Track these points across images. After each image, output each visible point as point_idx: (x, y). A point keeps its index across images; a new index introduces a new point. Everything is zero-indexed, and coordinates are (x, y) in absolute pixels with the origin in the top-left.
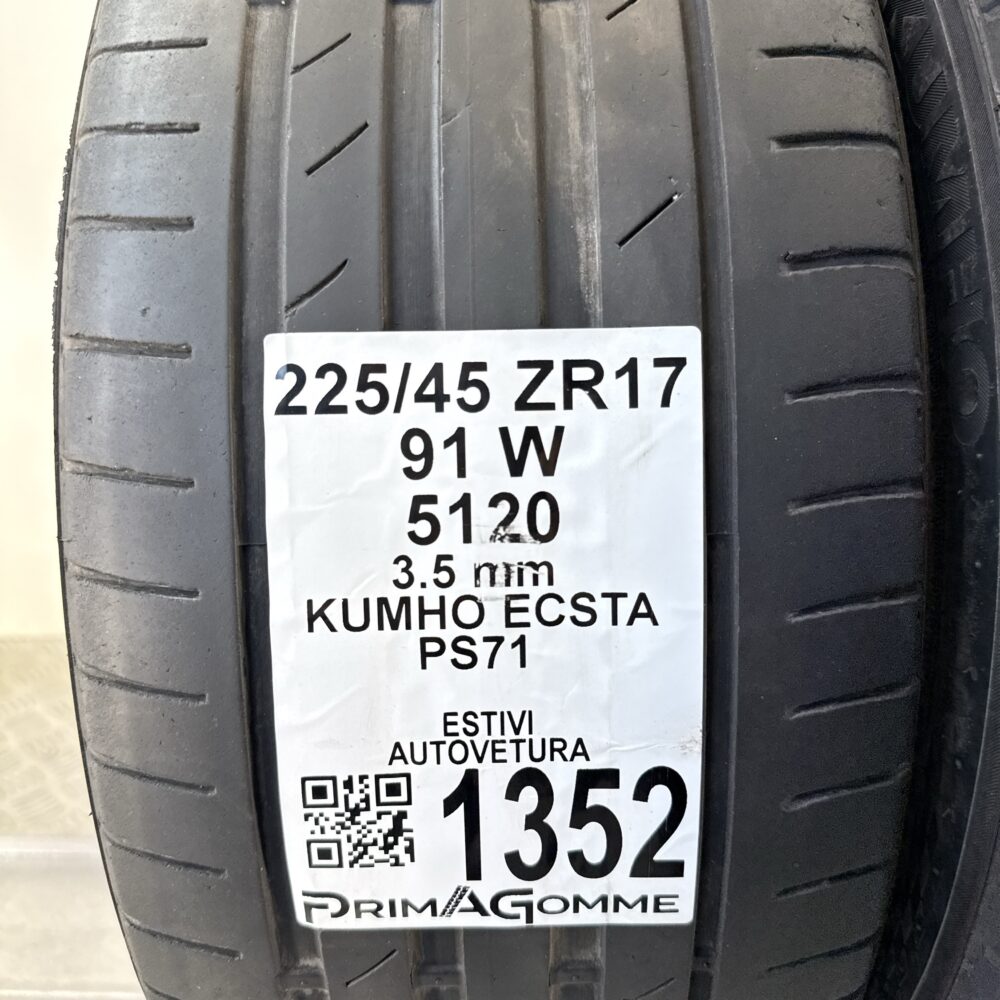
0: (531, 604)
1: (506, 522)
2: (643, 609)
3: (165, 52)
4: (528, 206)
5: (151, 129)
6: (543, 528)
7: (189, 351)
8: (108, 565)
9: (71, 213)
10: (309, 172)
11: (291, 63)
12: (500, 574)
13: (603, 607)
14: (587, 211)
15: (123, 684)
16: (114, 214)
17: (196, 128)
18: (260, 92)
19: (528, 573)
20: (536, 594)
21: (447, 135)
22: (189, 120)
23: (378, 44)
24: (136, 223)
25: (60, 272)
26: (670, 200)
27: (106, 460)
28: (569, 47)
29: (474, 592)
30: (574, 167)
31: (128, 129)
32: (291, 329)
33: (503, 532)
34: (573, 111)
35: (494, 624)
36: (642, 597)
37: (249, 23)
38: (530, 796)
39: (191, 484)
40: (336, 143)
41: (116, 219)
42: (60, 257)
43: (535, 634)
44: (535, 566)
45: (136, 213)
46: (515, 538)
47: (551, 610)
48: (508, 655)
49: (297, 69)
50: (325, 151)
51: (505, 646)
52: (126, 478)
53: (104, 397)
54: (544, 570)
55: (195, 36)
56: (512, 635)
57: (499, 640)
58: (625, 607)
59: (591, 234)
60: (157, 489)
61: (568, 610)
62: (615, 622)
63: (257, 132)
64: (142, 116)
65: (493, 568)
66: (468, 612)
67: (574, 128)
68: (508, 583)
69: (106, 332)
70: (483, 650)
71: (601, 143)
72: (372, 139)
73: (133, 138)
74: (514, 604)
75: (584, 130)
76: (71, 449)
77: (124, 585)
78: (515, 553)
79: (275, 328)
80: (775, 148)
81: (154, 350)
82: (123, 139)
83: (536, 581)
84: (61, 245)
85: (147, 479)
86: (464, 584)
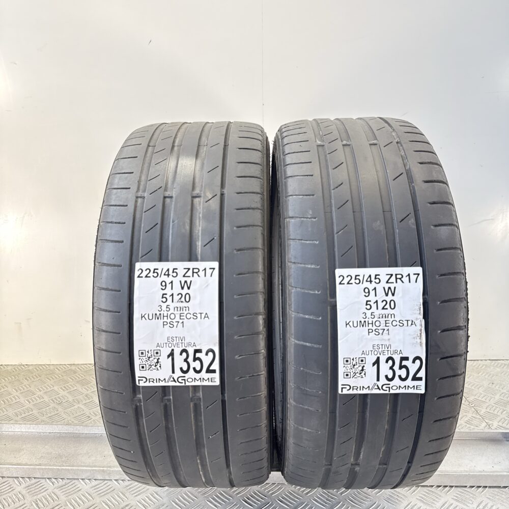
0: (185, 315)
1: (180, 299)
2: (206, 316)
3: (119, 207)
4: (187, 239)
5: (116, 223)
6: (187, 300)
7: (121, 266)
8: (103, 307)
9: (99, 238)
10: (146, 232)
11: (144, 211)
12: (179, 309)
13: (199, 316)
14: (199, 240)
15: (104, 331)
16: (108, 239)
17: (125, 223)
18: (138, 216)
19: (184, 309)
20: (186, 313)
21: (173, 225)
22: (123, 221)
23: (161, 208)
24: (112, 241)
25: (96, 249)
26: (214, 239)
27: (104, 286)
28: (198, 208)
29: (173, 312)
30: (197, 232)
31: (111, 222)
32: (141, 261)
33: (180, 301)
34: (198, 221)
35: (177, 319)
36: (206, 314)
37: (136, 201)
38: (184, 354)
39: (120, 291)
40: (152, 227)
41: (109, 240)
42: (96, 246)
43: (185, 321)
44: (185, 307)
45: (112, 239)
46: (182, 302)
47: (189, 316)
48: (180, 325)
49: (145, 212)
50: (149, 228)
51: (180, 323)
52: (108, 290)
53: (104, 274)
54: (187, 308)
55: (125, 204)
56: (181, 321)
57: (178, 322)
58: (203, 316)
59: (199, 244)
60: (114, 292)
61: (192, 316)
62: (201, 318)
63: (137, 224)
64: (114, 220)
65: (177, 308)
66: (172, 316)
67: (198, 224)
68: (180, 310)
69: (105, 262)
70: (175, 324)
71: (202, 227)
72: (159, 226)
73: (112, 224)
74: (181, 315)
75: (199, 225)
76: (97, 284)
77: (106, 311)
78: (182, 305)
79: (138, 261)
80: (235, 228)
81: (114, 265)
82: (110, 224)
83: (186, 310)
84: (96, 244)
85: (112, 290)
86: (172, 311)
